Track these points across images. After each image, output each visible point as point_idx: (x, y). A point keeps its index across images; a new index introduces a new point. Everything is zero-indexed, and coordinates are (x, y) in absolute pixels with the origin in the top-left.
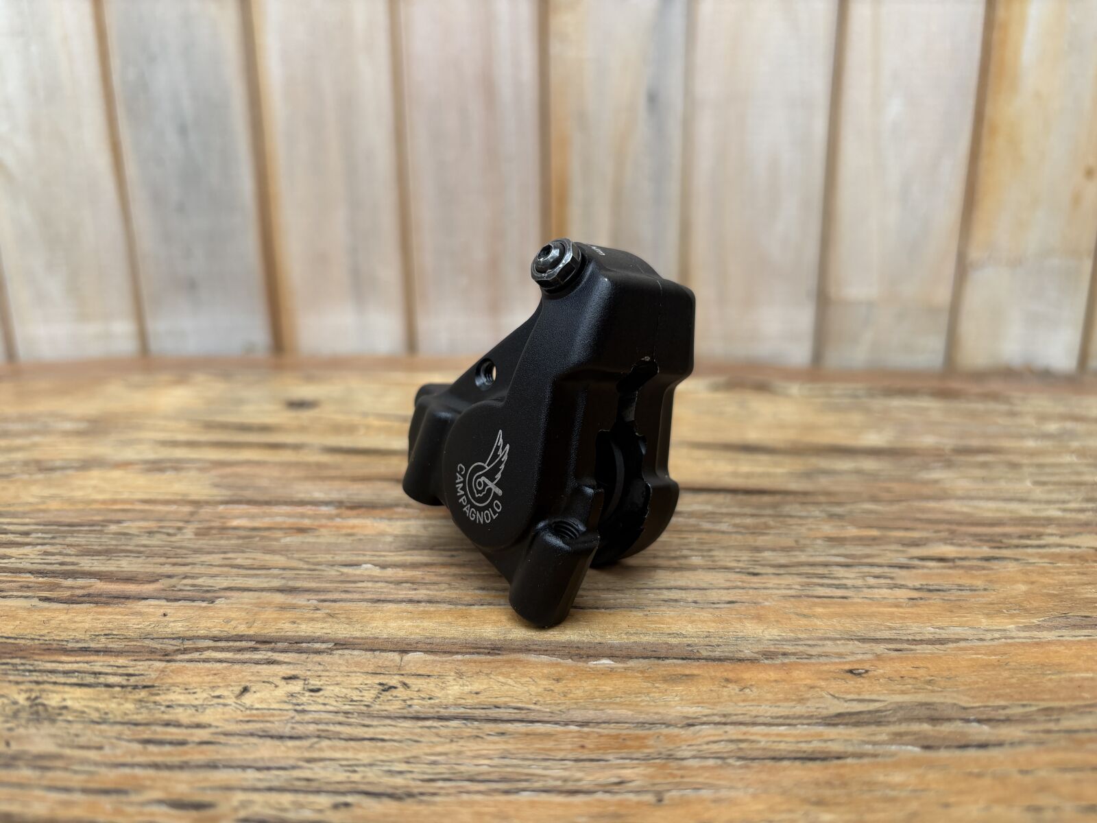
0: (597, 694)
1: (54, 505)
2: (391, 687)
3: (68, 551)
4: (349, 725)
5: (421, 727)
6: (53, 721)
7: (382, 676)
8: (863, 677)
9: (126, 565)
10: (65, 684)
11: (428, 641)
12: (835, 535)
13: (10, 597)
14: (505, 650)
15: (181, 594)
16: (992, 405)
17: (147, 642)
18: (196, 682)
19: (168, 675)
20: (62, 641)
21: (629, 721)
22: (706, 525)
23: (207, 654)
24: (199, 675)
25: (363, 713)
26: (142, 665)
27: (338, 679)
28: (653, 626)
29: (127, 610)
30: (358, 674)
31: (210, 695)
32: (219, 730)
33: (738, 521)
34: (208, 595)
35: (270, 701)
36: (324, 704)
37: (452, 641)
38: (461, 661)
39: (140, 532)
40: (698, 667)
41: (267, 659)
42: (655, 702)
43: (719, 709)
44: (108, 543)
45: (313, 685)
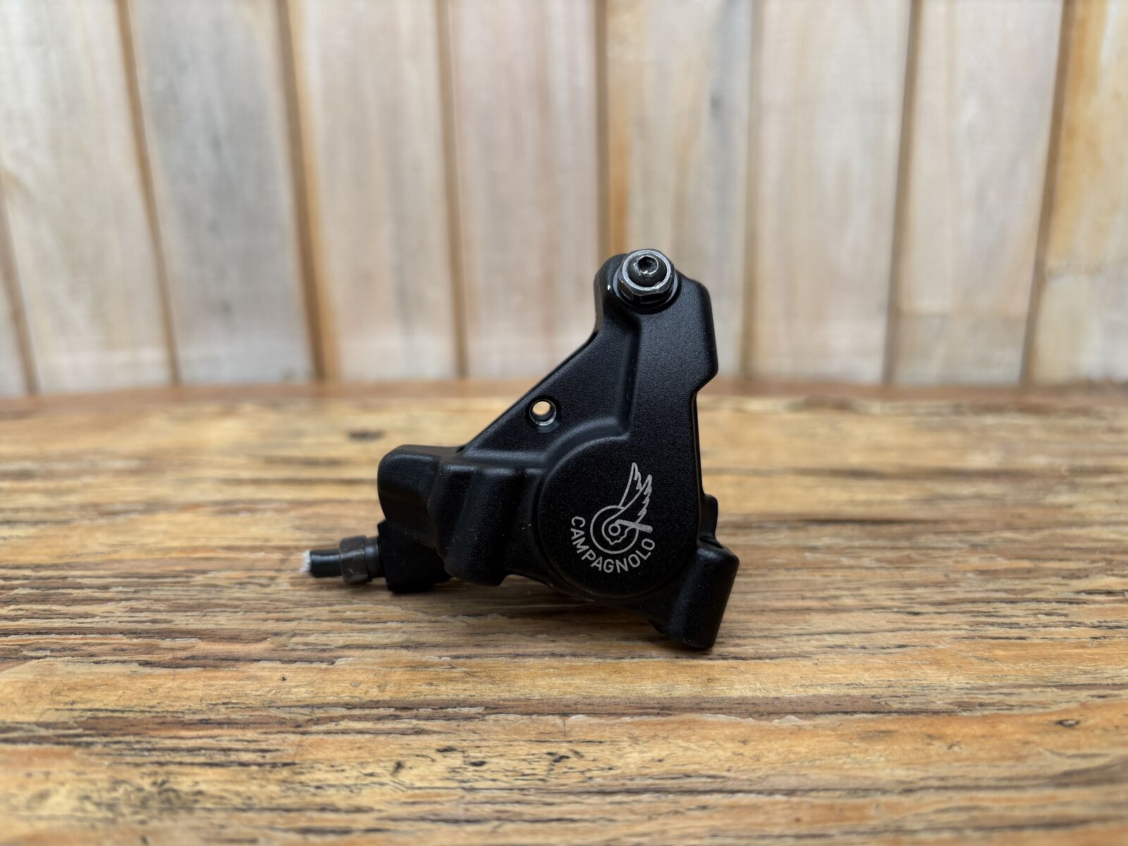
0: (792, 757)
1: (128, 554)
2: (562, 757)
3: (157, 606)
4: (529, 803)
5: (611, 803)
6: (190, 810)
7: (548, 744)
8: (1077, 729)
9: (224, 621)
10: (192, 764)
11: (587, 701)
12: (985, 568)
13: (104, 662)
14: (676, 709)
15: (295, 655)
16: (1087, 421)
17: (273, 712)
18: (341, 758)
19: (307, 750)
20: (177, 712)
21: (838, 787)
22: (846, 561)
23: (344, 725)
24: (341, 749)
25: (541, 789)
26: (275, 739)
27: (500, 749)
28: (827, 676)
29: (241, 674)
30: (521, 743)
31: (360, 772)
32: (384, 814)
33: (879, 555)
34: (326, 655)
35: (431, 778)
36: (494, 780)
37: (613, 700)
38: (631, 723)
39: (230, 583)
40: (892, 721)
41: (413, 729)
42: (860, 765)
43: (932, 771)
44: (198, 597)
45: (474, 758)
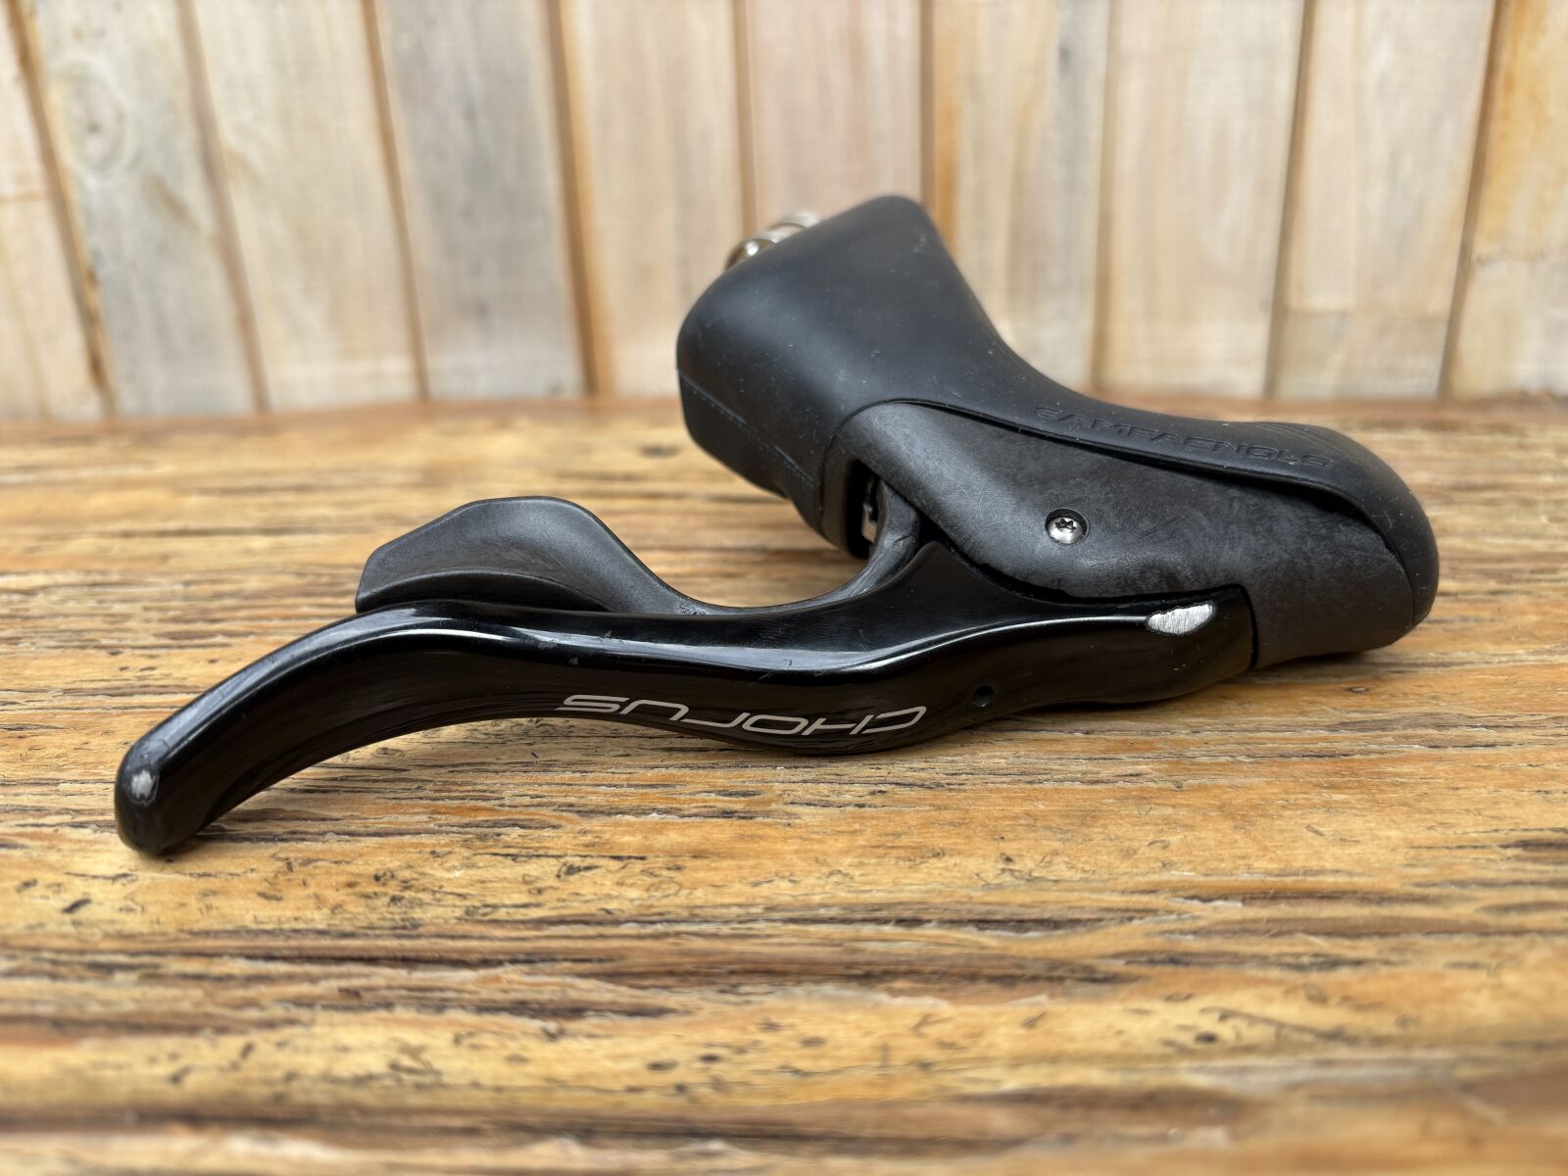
8: (1366, 695)
16: (1500, 438)
